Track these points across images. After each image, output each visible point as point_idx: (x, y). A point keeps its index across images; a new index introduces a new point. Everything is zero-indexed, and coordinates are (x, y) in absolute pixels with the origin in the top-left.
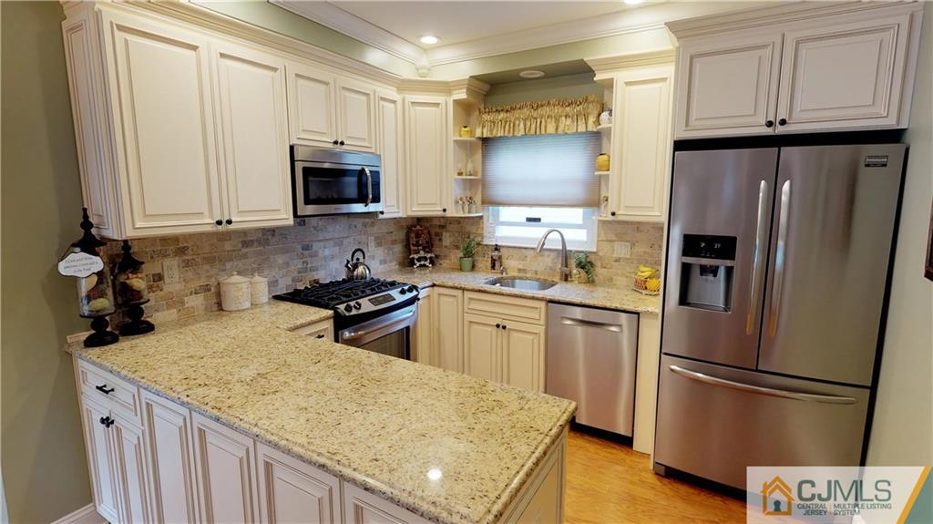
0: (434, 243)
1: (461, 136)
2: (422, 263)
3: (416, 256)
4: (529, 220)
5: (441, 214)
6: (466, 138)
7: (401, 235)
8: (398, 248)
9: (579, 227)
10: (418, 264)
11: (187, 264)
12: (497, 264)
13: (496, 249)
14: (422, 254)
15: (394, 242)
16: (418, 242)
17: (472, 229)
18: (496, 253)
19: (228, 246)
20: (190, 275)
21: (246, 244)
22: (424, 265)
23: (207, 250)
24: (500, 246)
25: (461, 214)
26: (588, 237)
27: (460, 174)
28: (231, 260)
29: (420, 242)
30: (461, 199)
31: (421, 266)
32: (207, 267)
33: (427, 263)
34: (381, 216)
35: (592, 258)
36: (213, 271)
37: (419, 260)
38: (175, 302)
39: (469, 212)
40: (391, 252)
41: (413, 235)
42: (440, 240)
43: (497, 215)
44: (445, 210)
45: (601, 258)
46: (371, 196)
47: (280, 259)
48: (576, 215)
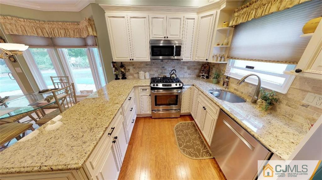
0: (210, 71)
1: (222, 27)
2: (203, 77)
3: (201, 74)
4: (247, 67)
5: (206, 61)
6: (225, 27)
7: (200, 67)
8: (197, 71)
9: (280, 76)
10: (202, 77)
11: (134, 68)
12: (226, 84)
13: (227, 78)
14: (203, 74)
15: (196, 69)
16: (204, 70)
17: (222, 68)
18: (227, 80)
19: (142, 65)
20: (135, 70)
21: (147, 65)
22: (204, 78)
23: (138, 65)
24: (230, 77)
25: (215, 62)
26: (284, 83)
27: (218, 45)
28: (143, 68)
29: (205, 70)
30: (216, 55)
31: (202, 78)
32: (138, 69)
33: (205, 77)
34: (182, 61)
35: (281, 97)
36: (139, 70)
37: (202, 76)
38: (132, 75)
39: (220, 61)
40: (194, 72)
41: (203, 67)
42: (212, 70)
43: (233, 63)
44: (207, 60)
45: (288, 99)
46: (175, 54)
47: (155, 69)
48: (282, 68)
